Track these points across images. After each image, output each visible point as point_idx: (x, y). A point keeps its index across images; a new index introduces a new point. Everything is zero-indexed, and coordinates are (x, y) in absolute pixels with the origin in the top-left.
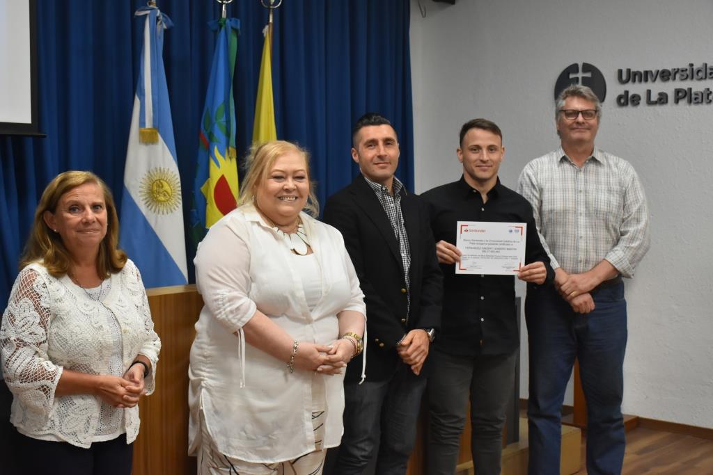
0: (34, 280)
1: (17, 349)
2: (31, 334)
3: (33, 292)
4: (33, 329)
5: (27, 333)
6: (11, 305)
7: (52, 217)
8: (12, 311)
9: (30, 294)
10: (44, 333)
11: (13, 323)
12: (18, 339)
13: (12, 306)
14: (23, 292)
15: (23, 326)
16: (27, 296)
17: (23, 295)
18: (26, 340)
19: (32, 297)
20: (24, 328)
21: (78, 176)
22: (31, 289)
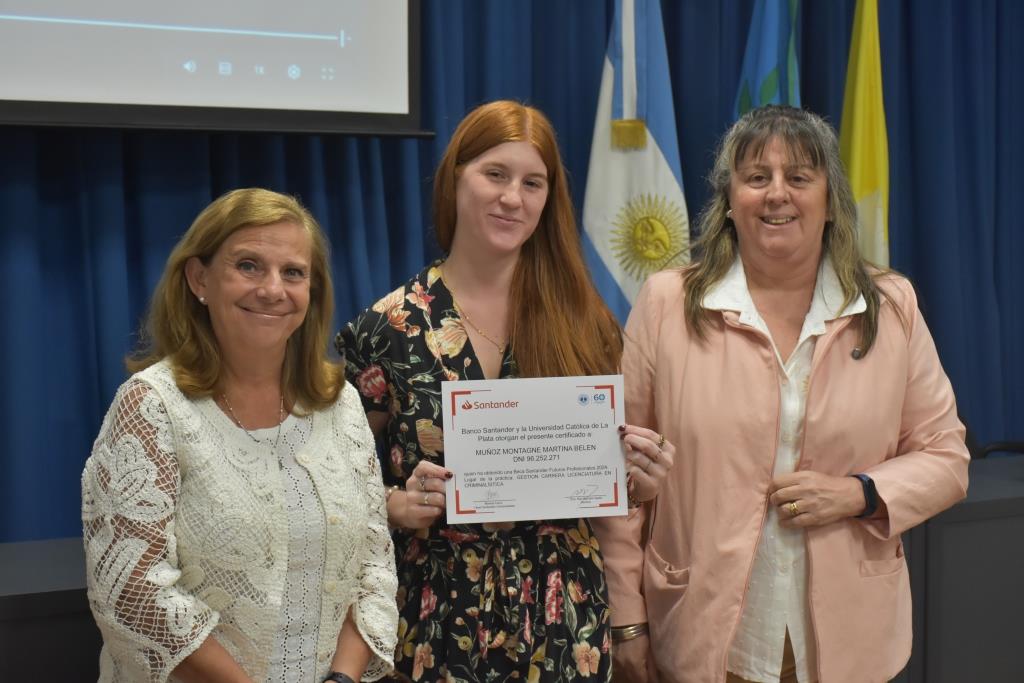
0: (141, 399)
1: (114, 542)
2: (140, 504)
3: (140, 423)
4: (144, 494)
5: (132, 503)
6: (103, 452)
7: (202, 272)
8: (104, 463)
9: (135, 426)
10: (170, 501)
11: (105, 485)
12: (117, 517)
13: (101, 453)
14: (122, 424)
15: (125, 489)
16: (130, 432)
17: (122, 430)
18: (131, 518)
19: (139, 432)
20: (126, 494)
21: (267, 202)
22: (137, 418)
